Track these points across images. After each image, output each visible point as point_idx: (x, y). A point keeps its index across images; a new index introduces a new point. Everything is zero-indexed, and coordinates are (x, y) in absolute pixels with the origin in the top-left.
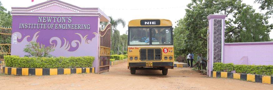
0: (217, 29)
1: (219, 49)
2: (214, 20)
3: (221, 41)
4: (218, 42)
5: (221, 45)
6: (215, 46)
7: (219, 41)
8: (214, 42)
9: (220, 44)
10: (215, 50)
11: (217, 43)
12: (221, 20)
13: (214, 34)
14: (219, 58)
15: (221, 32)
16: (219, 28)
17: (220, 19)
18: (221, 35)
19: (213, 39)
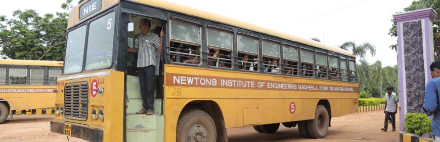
0: (411, 42)
1: (418, 83)
2: (404, 24)
3: (423, 66)
4: (417, 70)
5: (424, 74)
6: (408, 77)
7: (418, 67)
8: (406, 69)
9: (421, 74)
10: (409, 86)
11: (414, 70)
12: (420, 21)
13: (405, 53)
14: (420, 102)
15: (422, 47)
16: (416, 40)
17: (417, 20)
18: (422, 52)
19: (404, 63)
